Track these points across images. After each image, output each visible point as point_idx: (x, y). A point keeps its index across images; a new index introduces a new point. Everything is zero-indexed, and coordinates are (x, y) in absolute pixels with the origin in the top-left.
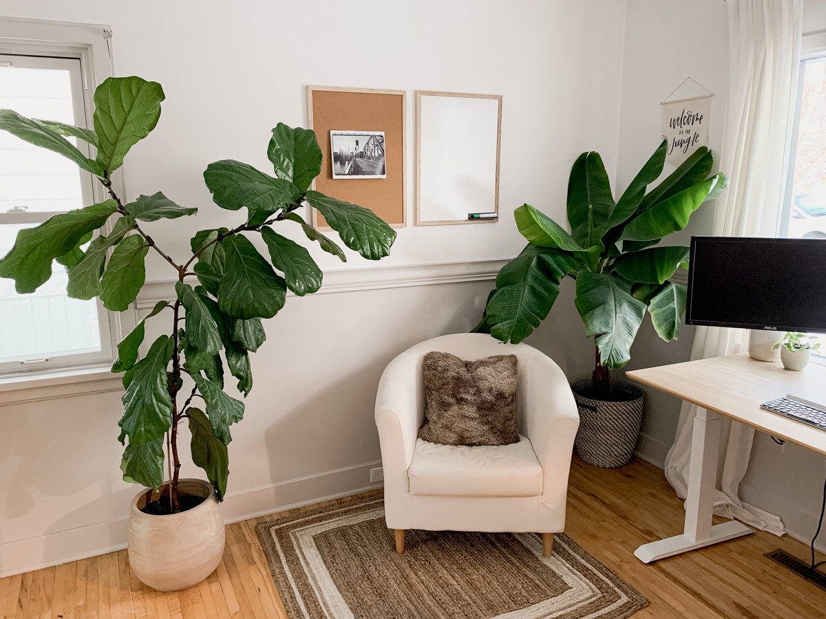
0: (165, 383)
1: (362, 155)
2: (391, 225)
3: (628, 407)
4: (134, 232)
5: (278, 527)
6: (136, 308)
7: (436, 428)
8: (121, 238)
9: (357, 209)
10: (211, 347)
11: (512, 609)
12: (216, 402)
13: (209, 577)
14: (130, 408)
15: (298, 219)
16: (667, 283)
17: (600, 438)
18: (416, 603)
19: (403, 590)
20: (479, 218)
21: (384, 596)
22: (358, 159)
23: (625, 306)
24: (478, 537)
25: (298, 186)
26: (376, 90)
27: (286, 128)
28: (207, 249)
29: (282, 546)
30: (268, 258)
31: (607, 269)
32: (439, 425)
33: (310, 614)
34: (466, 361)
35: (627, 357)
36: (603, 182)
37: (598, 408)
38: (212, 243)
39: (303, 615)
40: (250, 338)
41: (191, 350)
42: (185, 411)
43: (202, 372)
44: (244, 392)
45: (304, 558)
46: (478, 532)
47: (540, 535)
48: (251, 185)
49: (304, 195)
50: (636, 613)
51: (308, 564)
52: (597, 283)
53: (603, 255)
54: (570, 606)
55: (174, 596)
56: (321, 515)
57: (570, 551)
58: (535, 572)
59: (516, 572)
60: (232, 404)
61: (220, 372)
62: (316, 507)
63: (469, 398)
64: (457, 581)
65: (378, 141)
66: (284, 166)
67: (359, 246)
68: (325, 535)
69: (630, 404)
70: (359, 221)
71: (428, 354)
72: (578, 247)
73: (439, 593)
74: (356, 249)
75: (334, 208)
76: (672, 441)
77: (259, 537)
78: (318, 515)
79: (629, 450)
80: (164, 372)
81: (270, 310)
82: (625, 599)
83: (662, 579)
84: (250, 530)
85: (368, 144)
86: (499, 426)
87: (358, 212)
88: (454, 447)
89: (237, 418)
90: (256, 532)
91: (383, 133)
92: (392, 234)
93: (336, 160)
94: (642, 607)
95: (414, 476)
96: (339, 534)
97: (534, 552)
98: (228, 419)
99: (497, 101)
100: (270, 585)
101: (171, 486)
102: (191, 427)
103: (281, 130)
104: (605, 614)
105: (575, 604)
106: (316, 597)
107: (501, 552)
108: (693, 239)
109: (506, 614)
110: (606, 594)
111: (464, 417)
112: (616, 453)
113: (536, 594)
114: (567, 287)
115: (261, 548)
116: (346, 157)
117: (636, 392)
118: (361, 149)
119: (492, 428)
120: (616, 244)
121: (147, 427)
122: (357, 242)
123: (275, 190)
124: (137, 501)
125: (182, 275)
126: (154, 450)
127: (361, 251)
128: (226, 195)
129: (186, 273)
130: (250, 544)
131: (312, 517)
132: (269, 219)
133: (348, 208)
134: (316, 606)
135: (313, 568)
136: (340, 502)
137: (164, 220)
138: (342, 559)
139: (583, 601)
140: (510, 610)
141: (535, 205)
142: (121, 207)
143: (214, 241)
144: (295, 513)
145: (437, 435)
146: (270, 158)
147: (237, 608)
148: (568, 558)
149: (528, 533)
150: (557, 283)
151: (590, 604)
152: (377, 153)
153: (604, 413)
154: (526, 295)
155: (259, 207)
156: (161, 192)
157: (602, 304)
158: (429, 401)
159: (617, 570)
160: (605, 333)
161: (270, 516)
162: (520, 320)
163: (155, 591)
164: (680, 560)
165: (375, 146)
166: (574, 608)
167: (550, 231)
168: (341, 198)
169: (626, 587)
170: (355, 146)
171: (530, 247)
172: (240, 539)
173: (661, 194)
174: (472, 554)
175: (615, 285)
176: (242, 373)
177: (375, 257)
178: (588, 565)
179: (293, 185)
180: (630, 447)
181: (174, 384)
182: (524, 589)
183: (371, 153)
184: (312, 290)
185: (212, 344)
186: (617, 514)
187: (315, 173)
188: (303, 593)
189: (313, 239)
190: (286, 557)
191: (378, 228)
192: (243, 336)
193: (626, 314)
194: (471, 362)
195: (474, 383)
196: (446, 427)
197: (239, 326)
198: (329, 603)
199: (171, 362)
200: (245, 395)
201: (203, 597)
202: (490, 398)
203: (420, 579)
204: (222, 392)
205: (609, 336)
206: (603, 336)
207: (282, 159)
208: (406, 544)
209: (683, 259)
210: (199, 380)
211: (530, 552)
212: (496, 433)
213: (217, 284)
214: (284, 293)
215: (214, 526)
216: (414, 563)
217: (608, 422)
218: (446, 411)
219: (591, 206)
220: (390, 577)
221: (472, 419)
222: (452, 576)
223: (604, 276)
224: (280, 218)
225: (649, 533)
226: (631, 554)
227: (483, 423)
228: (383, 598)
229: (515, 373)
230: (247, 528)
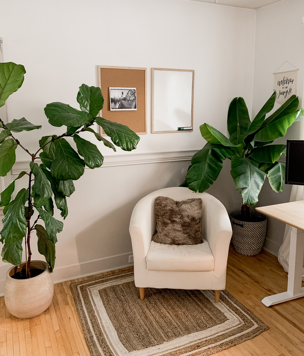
0: (23, 212)
1: (125, 99)
2: (137, 133)
3: (259, 225)
4: (11, 137)
5: (81, 285)
6: (12, 174)
7: (161, 235)
8: (4, 140)
9: (120, 126)
10: (46, 194)
11: (198, 330)
12: (49, 223)
13: (45, 311)
14: (6, 225)
15: (92, 131)
16: (276, 163)
17: (245, 241)
18: (149, 326)
19: (142, 319)
20: (183, 130)
21: (133, 322)
22: (123, 101)
23: (256, 174)
24: (182, 291)
25: (92, 115)
26: (132, 67)
27: (86, 86)
28: (47, 146)
29: (83, 296)
30: (76, 150)
31: (247, 155)
32: (163, 234)
33: (95, 332)
34: (176, 201)
35: (257, 200)
36: (245, 112)
37: (244, 226)
38: (49, 142)
39: (91, 332)
40: (67, 190)
41: (37, 196)
42: (34, 226)
43: (43, 207)
44: (63, 217)
45: (94, 302)
46: (182, 289)
47: (213, 291)
48: (68, 114)
49: (94, 119)
50: (262, 334)
51: (95, 305)
52: (241, 163)
53: (245, 149)
54: (228, 329)
55: (26, 321)
56: (103, 279)
57: (229, 300)
58: (210, 311)
59: (200, 310)
60: (57, 223)
61: (52, 207)
62: (101, 275)
63: (177, 220)
64: (170, 315)
65: (133, 92)
66: (85, 105)
67: (120, 144)
68: (105, 290)
69: (260, 224)
70: (121, 132)
71: (157, 197)
72: (233, 144)
73: (161, 321)
74: (119, 146)
75: (109, 125)
76: (281, 242)
77: (71, 290)
78: (102, 279)
79: (260, 247)
80: (23, 207)
81: (77, 176)
82: (256, 326)
83: (276, 315)
84: (67, 286)
85: (128, 94)
86: (193, 235)
87: (121, 127)
88: (170, 245)
89: (59, 230)
90: (70, 288)
91: (135, 89)
92: (138, 138)
93: (112, 102)
94: (265, 330)
95: (148, 260)
96: (112, 289)
97: (210, 300)
98: (54, 231)
99: (192, 73)
100: (76, 316)
101: (27, 264)
102: (38, 234)
103: (84, 88)
104: (246, 334)
105: (230, 328)
106: (98, 323)
107: (193, 300)
108: (288, 141)
109: (195, 333)
110: (246, 323)
111: (175, 230)
112: (253, 248)
113: (211, 322)
114: (227, 164)
115: (72, 296)
116: (117, 100)
117: (263, 217)
118: (124, 96)
119: (189, 236)
120: (251, 143)
121: (14, 235)
122: (120, 142)
123: (80, 117)
124: (9, 272)
125: (33, 159)
126: (17, 246)
127: (121, 147)
128: (55, 119)
129: (35, 157)
130: (67, 294)
131: (99, 280)
132: (77, 131)
133: (115, 125)
134: (98, 327)
135: (97, 307)
136: (113, 273)
137: (24, 131)
138: (113, 302)
139: (235, 326)
140: (197, 331)
141: (210, 124)
142: (3, 125)
143: (50, 142)
144: (90, 278)
145: (162, 239)
146: (78, 101)
147: (58, 328)
148: (228, 303)
149: (208, 290)
150: (222, 162)
151: (238, 328)
152: (132, 98)
153: (247, 228)
154: (206, 168)
155: (71, 125)
156: (24, 118)
157: (244, 173)
158: (157, 222)
159: (252, 310)
160: (245, 188)
161: (78, 279)
162: (203, 181)
163: (18, 318)
164: (285, 305)
165: (131, 95)
166: (230, 330)
167: (217, 136)
168: (113, 121)
169: (257, 319)
170: (122, 95)
171: (208, 144)
172: (62, 292)
173: (274, 118)
174: (179, 300)
175: (251, 164)
176: (62, 208)
177: (129, 150)
178: (238, 307)
179: (89, 114)
180: (261, 245)
181: (29, 213)
182: (205, 319)
183: (129, 98)
184: (98, 166)
185: (47, 193)
186: (253, 280)
187: (100, 108)
188: (92, 320)
189: (100, 140)
190: (84, 301)
191: (130, 135)
192: (63, 189)
193: (256, 178)
194: (179, 202)
195: (180, 213)
196: (166, 235)
197: (62, 184)
198: (105, 325)
199: (27, 202)
200: (64, 218)
201: (41, 322)
202: (188, 220)
203: (152, 314)
204: (52, 218)
205: (248, 189)
206: (244, 189)
207: (84, 101)
208: (146, 295)
209: (283, 151)
210: (40, 211)
211: (208, 300)
212: (191, 238)
213: (51, 163)
214: (84, 167)
215: (48, 285)
216: (149, 305)
217: (249, 232)
218: (166, 227)
219: (238, 124)
220: (136, 312)
221: (179, 231)
222: (168, 312)
223: (246, 159)
224: (83, 130)
225: (270, 291)
226: (260, 301)
227: (184, 233)
228: (132, 324)
229: (201, 208)
230: (66, 285)
